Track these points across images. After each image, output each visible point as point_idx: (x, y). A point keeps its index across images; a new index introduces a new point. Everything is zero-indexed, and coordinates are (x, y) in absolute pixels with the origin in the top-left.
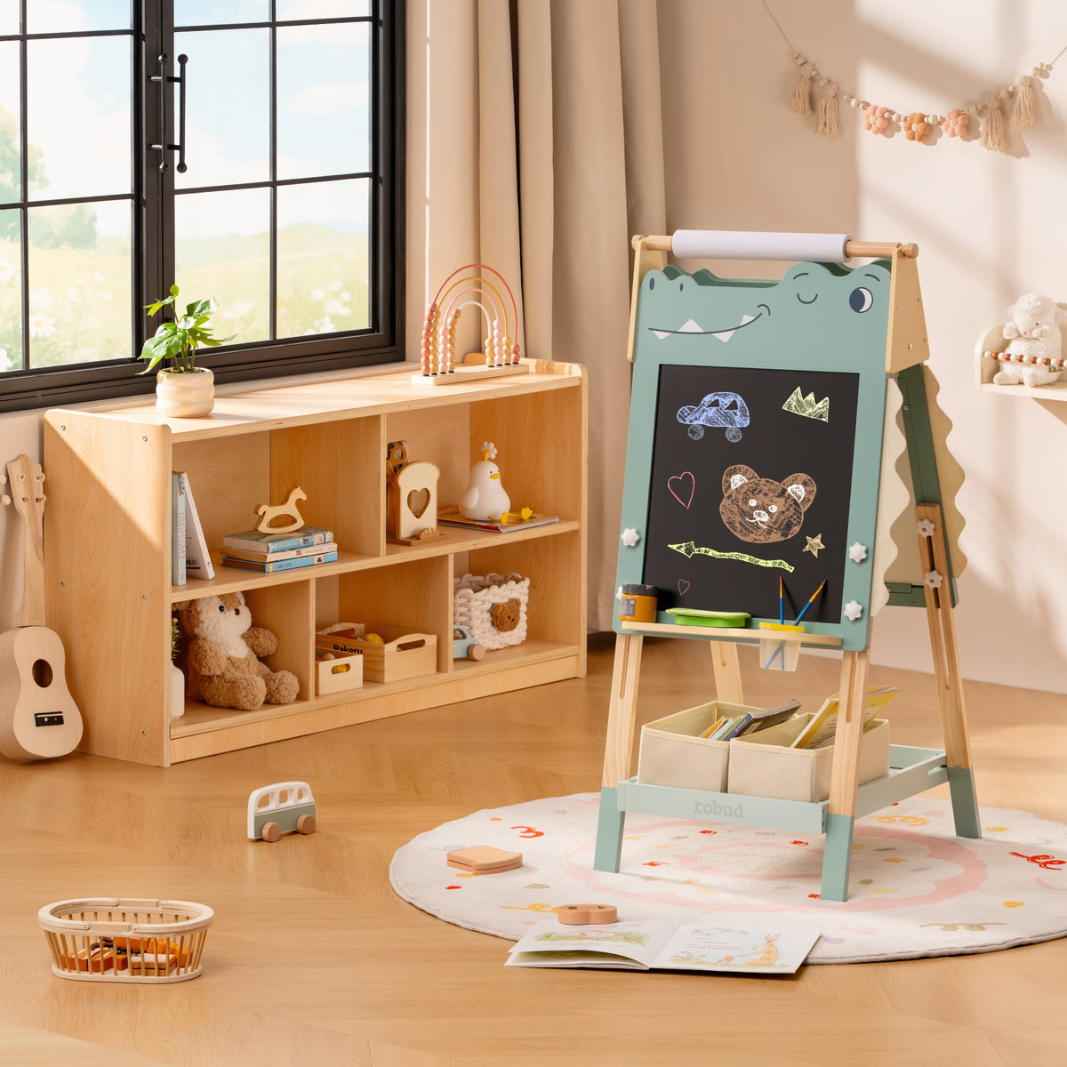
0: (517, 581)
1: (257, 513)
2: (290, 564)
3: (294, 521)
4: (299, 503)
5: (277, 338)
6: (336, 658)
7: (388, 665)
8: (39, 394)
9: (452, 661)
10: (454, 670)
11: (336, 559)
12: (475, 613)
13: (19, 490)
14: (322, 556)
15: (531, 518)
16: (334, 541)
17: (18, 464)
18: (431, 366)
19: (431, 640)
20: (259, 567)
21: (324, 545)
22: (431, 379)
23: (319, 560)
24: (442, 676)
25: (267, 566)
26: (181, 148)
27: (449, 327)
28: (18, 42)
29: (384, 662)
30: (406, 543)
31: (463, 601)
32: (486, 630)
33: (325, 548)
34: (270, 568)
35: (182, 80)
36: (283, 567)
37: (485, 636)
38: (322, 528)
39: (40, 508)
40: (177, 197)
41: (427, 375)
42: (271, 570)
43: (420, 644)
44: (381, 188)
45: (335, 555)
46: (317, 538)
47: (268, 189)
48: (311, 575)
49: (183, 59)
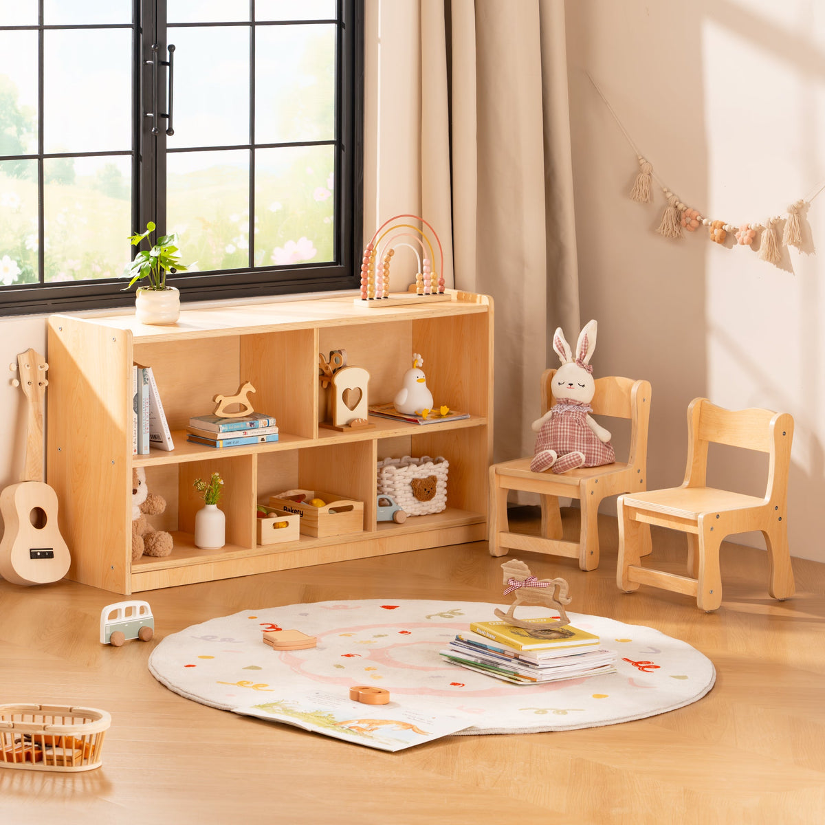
0: (436, 462)
1: (214, 401)
2: (237, 442)
3: (246, 409)
4: (249, 394)
5: (255, 266)
6: (278, 516)
7: (321, 524)
8: (49, 302)
9: (376, 523)
10: (377, 530)
11: (277, 438)
12: (398, 485)
13: (26, 376)
14: (265, 437)
15: (448, 414)
16: (277, 425)
17: (26, 356)
18: (368, 292)
19: (358, 506)
20: (211, 443)
21: (268, 428)
22: (366, 303)
23: (263, 440)
24: (367, 534)
25: (218, 442)
26: (170, 116)
27: (384, 263)
28: (37, 31)
29: (317, 521)
30: (340, 430)
31: (389, 475)
32: (408, 499)
33: (268, 431)
34: (220, 444)
35: (171, 64)
36: (230, 444)
37: (406, 503)
38: (267, 416)
39: (42, 390)
40: (168, 155)
41: (364, 300)
42: (221, 446)
43: (350, 508)
44: (343, 153)
45: (276, 437)
46: (261, 422)
47: (248, 151)
48: (254, 451)
49: (172, 48)
